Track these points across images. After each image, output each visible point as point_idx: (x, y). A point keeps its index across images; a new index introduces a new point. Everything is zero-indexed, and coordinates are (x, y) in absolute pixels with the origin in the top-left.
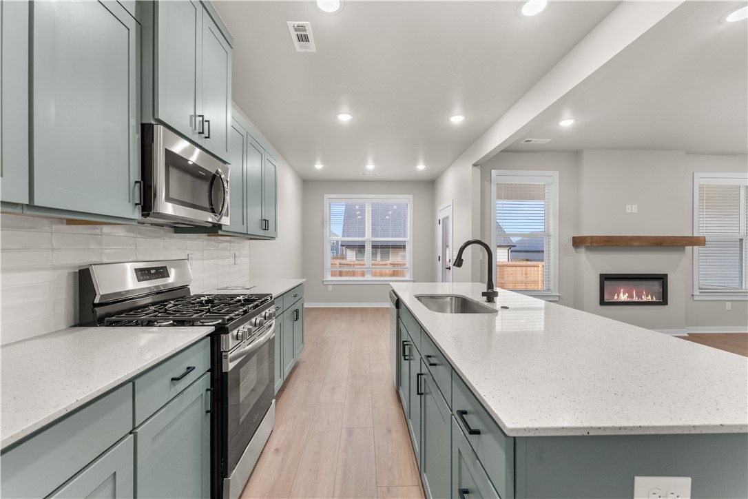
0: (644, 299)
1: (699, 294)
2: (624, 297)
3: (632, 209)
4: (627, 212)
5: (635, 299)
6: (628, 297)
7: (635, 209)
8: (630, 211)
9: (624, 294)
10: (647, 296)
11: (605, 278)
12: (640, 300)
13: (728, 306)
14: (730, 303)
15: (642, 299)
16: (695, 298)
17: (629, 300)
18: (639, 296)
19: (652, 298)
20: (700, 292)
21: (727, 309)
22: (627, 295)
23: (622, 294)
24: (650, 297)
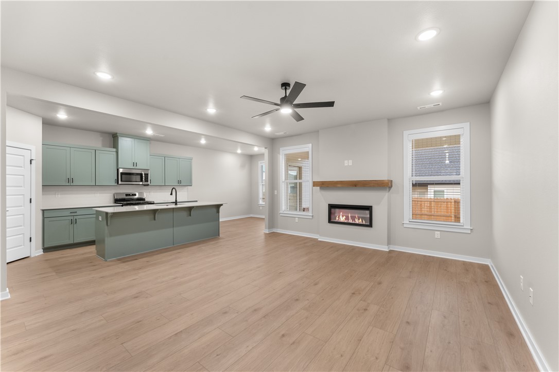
0: (357, 221)
1: (408, 222)
2: (342, 219)
3: (348, 163)
4: (345, 165)
5: (351, 221)
6: (345, 219)
7: (350, 163)
8: (347, 165)
9: (343, 216)
10: (359, 220)
11: (332, 207)
12: (354, 222)
13: (438, 234)
14: (439, 232)
15: (355, 221)
16: (405, 226)
17: (346, 221)
18: (353, 218)
19: (362, 222)
20: (410, 222)
21: (436, 237)
22: (345, 217)
23: (341, 216)
24: (361, 220)
